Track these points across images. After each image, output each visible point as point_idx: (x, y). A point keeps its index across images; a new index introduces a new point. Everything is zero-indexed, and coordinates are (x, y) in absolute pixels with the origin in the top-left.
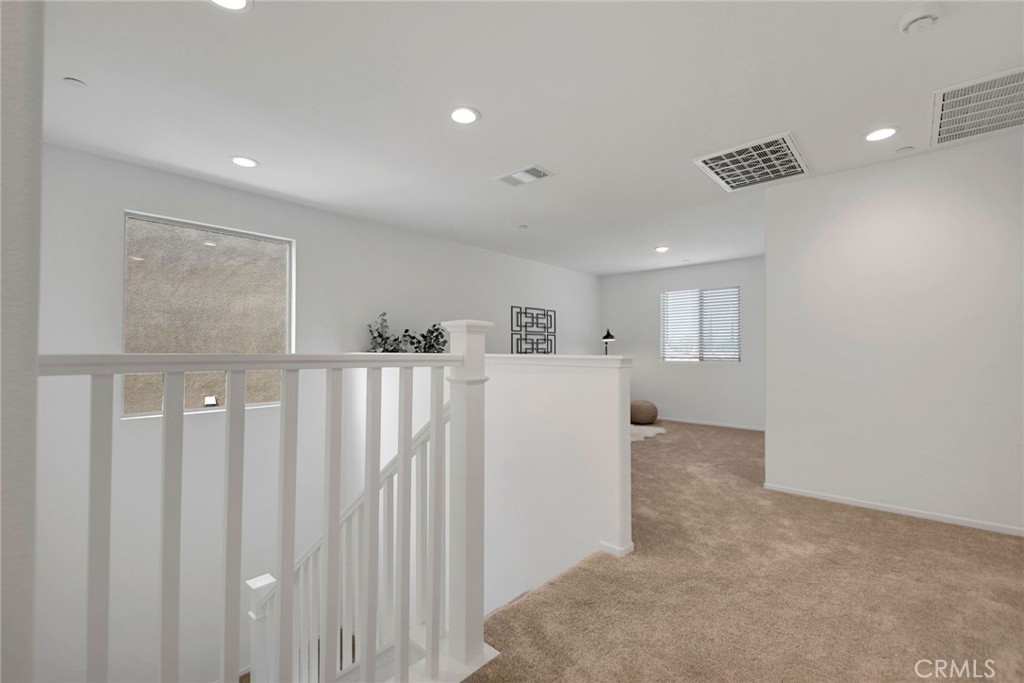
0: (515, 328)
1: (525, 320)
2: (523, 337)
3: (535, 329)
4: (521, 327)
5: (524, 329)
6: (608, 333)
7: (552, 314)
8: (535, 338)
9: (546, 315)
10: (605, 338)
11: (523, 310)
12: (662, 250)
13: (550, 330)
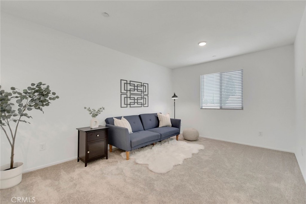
0: (123, 91)
1: (129, 87)
2: (129, 96)
3: (136, 92)
4: (127, 91)
5: (129, 92)
6: (175, 95)
7: (147, 85)
8: (136, 97)
9: (142, 85)
10: (173, 97)
11: (128, 82)
12: (202, 44)
13: (145, 93)
